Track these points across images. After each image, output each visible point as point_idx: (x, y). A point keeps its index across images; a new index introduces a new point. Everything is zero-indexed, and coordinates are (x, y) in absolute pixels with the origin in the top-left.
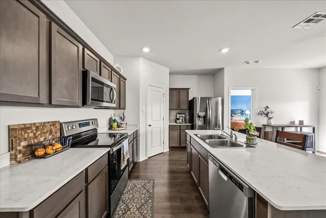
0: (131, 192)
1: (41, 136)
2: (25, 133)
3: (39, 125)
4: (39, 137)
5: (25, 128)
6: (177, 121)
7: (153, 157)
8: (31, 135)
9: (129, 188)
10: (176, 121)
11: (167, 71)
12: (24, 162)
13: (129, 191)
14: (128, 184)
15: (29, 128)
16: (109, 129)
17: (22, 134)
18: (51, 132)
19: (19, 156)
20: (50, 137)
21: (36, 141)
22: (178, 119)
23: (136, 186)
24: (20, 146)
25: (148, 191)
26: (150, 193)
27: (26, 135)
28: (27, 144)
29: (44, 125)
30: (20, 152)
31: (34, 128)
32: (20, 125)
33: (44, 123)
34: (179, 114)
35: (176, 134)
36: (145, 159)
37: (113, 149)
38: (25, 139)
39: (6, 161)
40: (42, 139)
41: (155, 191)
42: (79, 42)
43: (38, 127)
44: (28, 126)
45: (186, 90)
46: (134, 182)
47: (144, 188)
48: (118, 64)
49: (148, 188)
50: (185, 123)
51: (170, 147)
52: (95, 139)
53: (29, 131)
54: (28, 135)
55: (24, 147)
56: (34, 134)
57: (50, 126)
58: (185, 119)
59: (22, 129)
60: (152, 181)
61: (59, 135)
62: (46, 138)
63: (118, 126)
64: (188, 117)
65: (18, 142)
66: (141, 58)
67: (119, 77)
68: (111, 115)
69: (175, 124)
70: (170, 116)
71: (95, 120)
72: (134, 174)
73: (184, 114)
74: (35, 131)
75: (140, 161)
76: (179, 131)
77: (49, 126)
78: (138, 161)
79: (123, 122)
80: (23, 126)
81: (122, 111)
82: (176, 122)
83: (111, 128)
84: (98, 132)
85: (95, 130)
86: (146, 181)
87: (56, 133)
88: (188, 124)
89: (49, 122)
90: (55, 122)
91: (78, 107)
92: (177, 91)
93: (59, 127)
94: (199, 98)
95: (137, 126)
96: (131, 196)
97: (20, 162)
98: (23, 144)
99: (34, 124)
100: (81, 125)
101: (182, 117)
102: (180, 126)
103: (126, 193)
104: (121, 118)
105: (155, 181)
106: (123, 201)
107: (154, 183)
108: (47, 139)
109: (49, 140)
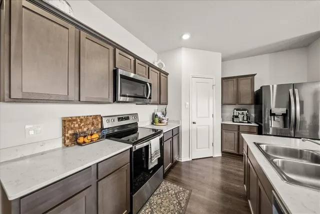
0: (162, 196)
1: (85, 127)
2: (72, 123)
3: (83, 118)
4: (83, 127)
5: (72, 120)
6: (235, 119)
7: (198, 161)
8: (77, 126)
9: (161, 190)
10: (233, 119)
11: (218, 56)
12: (71, 146)
13: (160, 194)
14: (161, 185)
15: (74, 120)
16: (152, 124)
17: (69, 124)
18: (93, 124)
19: (67, 141)
20: (92, 128)
21: (80, 130)
22: (237, 117)
23: (168, 191)
24: (68, 133)
25: (180, 204)
26: (181, 207)
27: (73, 125)
28: (73, 132)
29: (87, 118)
30: (68, 138)
31: (79, 120)
32: (68, 117)
33: (87, 116)
34: (237, 110)
35: (232, 136)
36: (188, 160)
37: (135, 147)
38: (72, 129)
39: (59, 144)
40: (85, 129)
41: (188, 206)
42: (110, 44)
43: (82, 119)
44: (74, 118)
45: (251, 78)
46: (169, 184)
47: (177, 197)
48: (160, 60)
49: (181, 198)
50: (248, 122)
51: (223, 152)
52: (136, 132)
53: (75, 122)
54: (74, 126)
55: (70, 134)
56: (79, 125)
57: (93, 119)
58: (248, 118)
59: (69, 121)
60: (188, 191)
61: (100, 126)
62: (88, 129)
63: (160, 122)
64: (253, 115)
65: (66, 130)
66: (183, 48)
67: (159, 72)
68: (155, 110)
69: (231, 123)
70: (222, 112)
71: (135, 115)
72: (171, 175)
73: (245, 110)
74: (80, 123)
75: (182, 161)
76: (236, 133)
77: (91, 119)
78: (180, 160)
79: (164, 118)
80: (70, 118)
81: (164, 106)
82: (233, 121)
83: (153, 123)
84: (139, 126)
85: (136, 124)
86: (181, 188)
87: (98, 125)
88: (253, 124)
89: (91, 116)
90: (97, 116)
91: (109, 103)
92: (235, 80)
93: (100, 120)
94: (275, 86)
95: (178, 122)
96: (160, 201)
97: (67, 146)
98: (70, 132)
99: (79, 117)
100: (120, 119)
101: (243, 114)
102: (239, 126)
103: (156, 195)
104: (163, 114)
105: (193, 193)
106: (150, 204)
107: (190, 194)
108: (90, 129)
109: (92, 131)
